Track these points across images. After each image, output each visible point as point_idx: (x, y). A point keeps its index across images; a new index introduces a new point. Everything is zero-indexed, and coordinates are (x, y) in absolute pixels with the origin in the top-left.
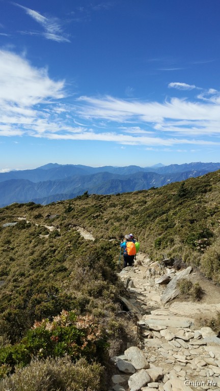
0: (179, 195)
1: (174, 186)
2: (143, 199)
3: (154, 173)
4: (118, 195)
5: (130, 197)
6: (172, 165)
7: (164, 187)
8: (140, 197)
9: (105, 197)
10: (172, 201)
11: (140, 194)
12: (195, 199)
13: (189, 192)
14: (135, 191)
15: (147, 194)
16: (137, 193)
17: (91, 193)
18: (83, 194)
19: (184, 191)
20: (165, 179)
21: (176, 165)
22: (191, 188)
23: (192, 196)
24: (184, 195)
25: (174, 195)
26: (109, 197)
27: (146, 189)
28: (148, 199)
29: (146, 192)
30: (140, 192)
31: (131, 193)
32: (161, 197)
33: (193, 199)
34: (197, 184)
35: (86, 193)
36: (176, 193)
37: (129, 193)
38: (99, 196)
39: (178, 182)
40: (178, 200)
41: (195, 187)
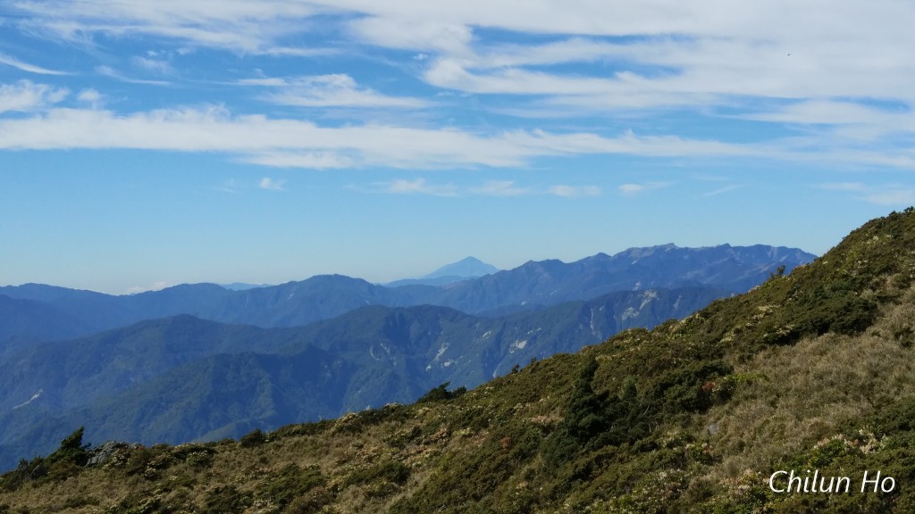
0: (574, 431)
1: (546, 380)
2: (387, 454)
3: (443, 311)
4: (255, 440)
5: (320, 451)
6: (530, 267)
7: (498, 384)
8: (374, 444)
9: (181, 455)
10: (538, 461)
11: (373, 429)
12: (655, 446)
13: (624, 411)
14: (346, 414)
15: (408, 431)
16: (354, 427)
17: (101, 439)
18: (56, 447)
19: (595, 405)
20: (498, 340)
21: (552, 266)
22: (632, 390)
23: (637, 429)
24: (596, 428)
25: (547, 429)
26: (205, 457)
27: (404, 398)
28: (416, 456)
29: (402, 415)
30: (373, 418)
31: (324, 425)
32: (481, 440)
33: (644, 449)
34: (660, 367)
35: (74, 443)
36: (556, 417)
37: (312, 429)
38: (147, 456)
39: (564, 358)
40: (569, 455)
41: (650, 383)
